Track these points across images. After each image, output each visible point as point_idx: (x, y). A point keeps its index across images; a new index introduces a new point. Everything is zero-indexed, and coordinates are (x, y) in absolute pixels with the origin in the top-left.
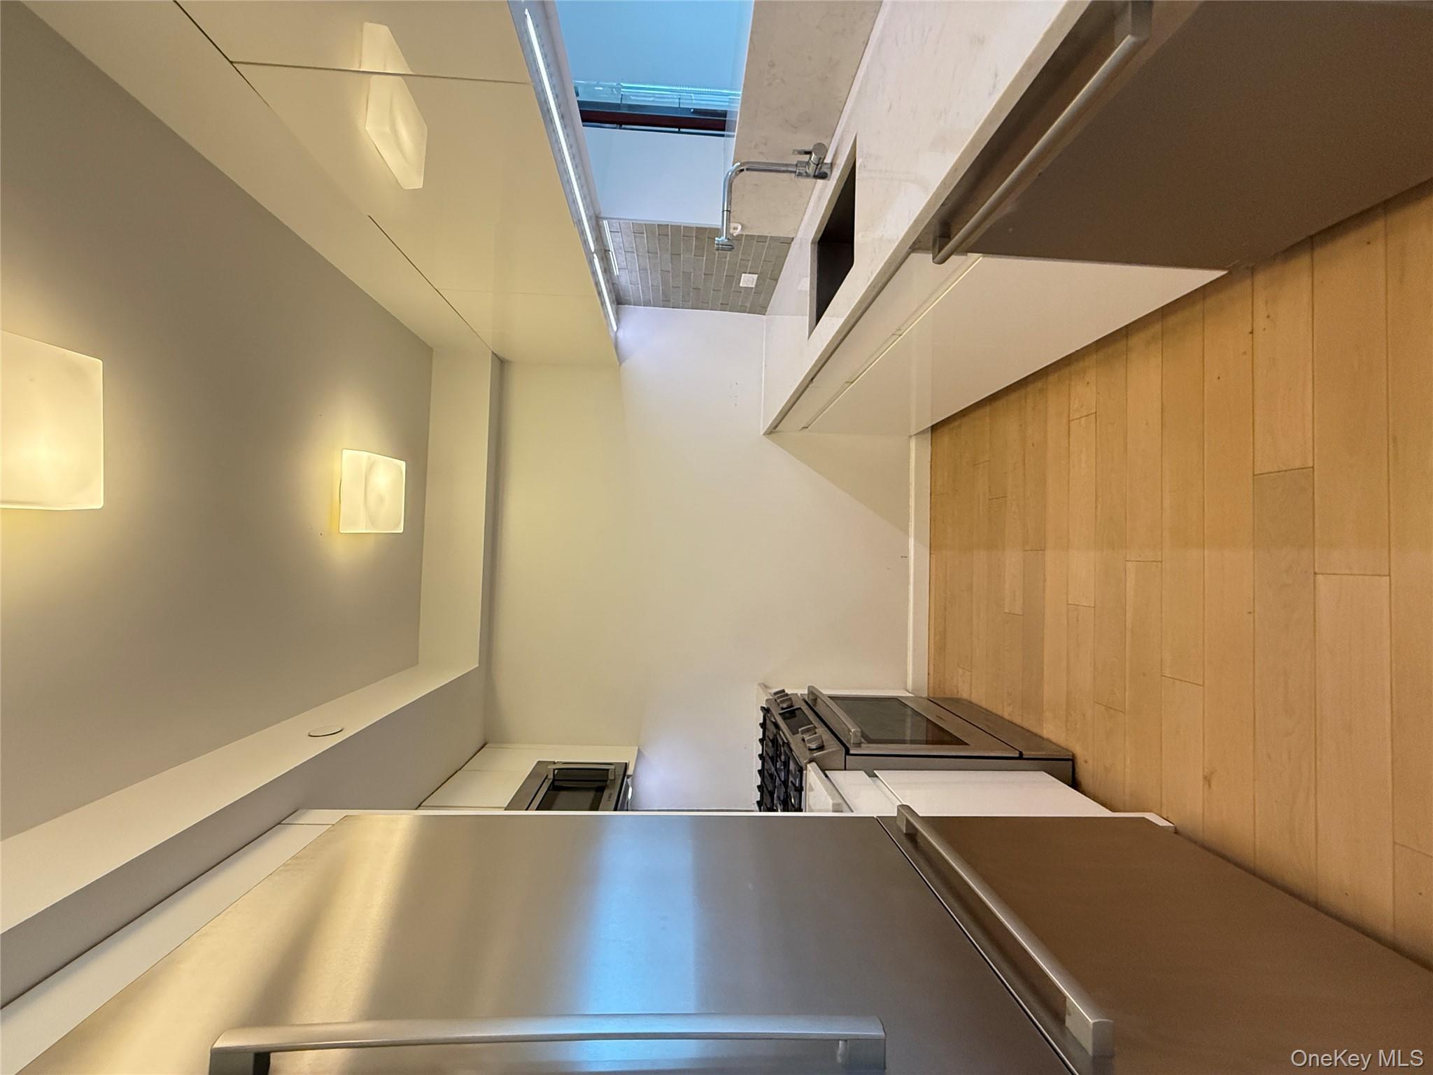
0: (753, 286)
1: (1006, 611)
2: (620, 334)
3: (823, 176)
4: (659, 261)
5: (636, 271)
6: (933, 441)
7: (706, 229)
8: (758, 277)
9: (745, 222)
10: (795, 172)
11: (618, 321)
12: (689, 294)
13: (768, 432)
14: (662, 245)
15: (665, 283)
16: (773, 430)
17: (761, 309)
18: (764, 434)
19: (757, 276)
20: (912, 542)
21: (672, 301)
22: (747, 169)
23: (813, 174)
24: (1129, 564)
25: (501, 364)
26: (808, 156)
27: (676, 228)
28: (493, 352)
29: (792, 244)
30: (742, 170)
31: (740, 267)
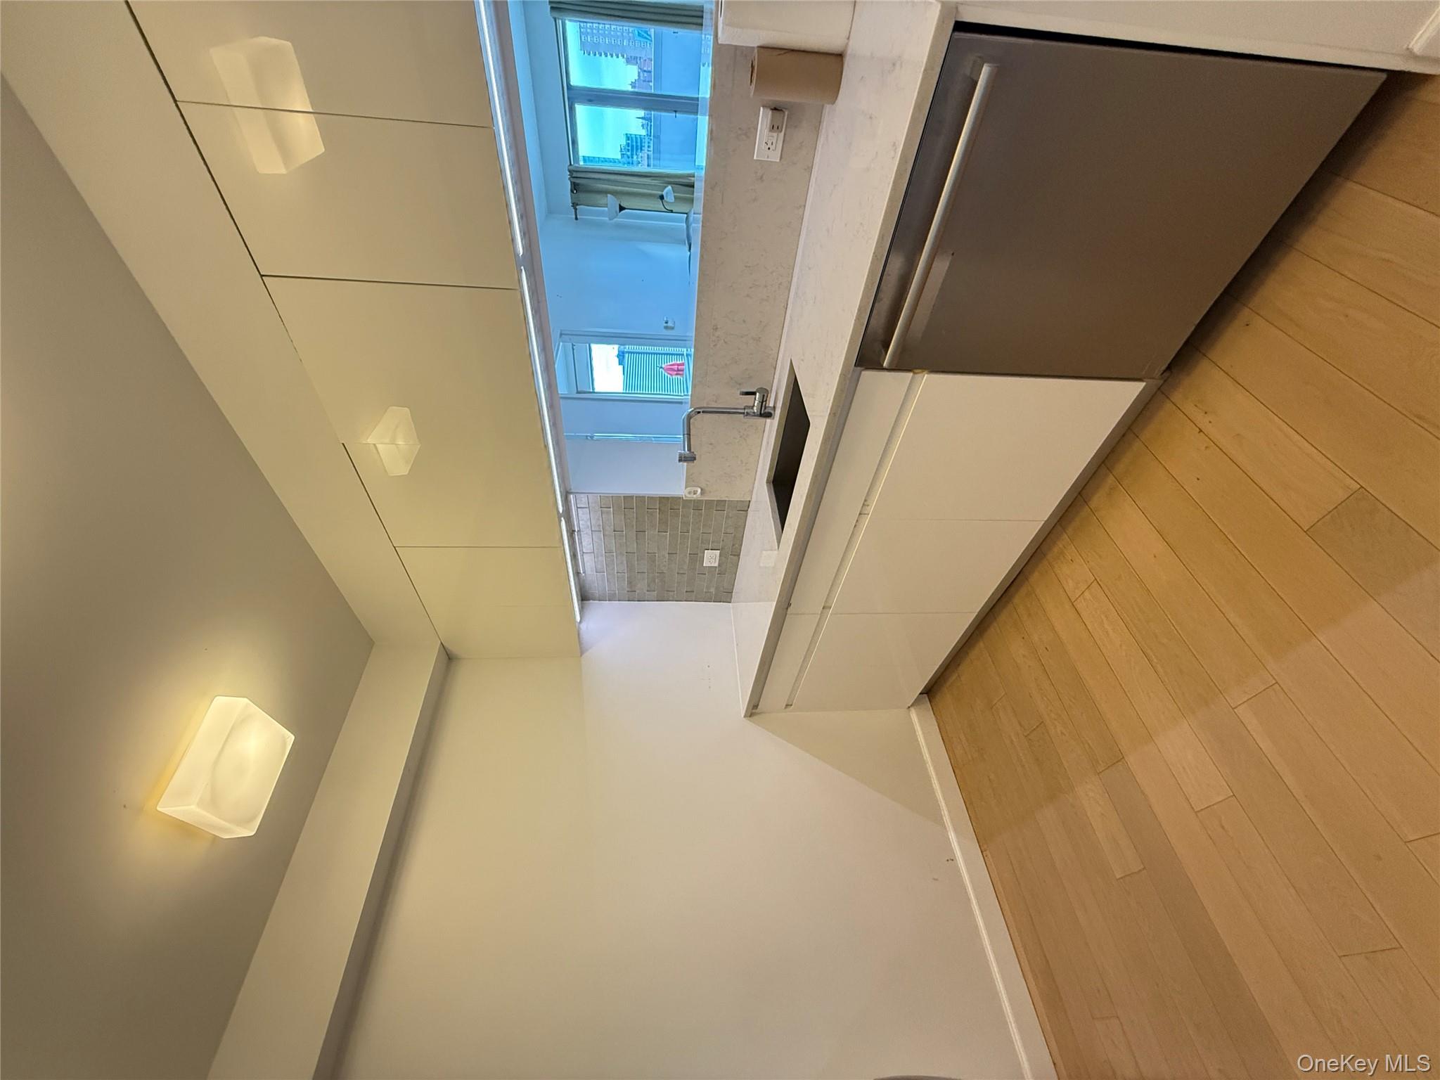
0: (716, 565)
1: (1118, 877)
2: (583, 626)
3: (769, 415)
4: (625, 541)
5: (602, 556)
6: (934, 709)
7: (668, 498)
8: (720, 553)
9: (703, 486)
10: (744, 413)
11: (582, 609)
12: (655, 581)
13: (749, 714)
14: (628, 521)
15: (630, 568)
16: (753, 710)
17: (725, 595)
18: (745, 717)
19: (719, 551)
20: (952, 836)
21: (638, 591)
22: (703, 412)
23: (759, 413)
24: (1239, 711)
25: (449, 659)
26: (754, 396)
27: (641, 499)
28: (442, 643)
29: (749, 510)
30: (699, 412)
31: (702, 542)
